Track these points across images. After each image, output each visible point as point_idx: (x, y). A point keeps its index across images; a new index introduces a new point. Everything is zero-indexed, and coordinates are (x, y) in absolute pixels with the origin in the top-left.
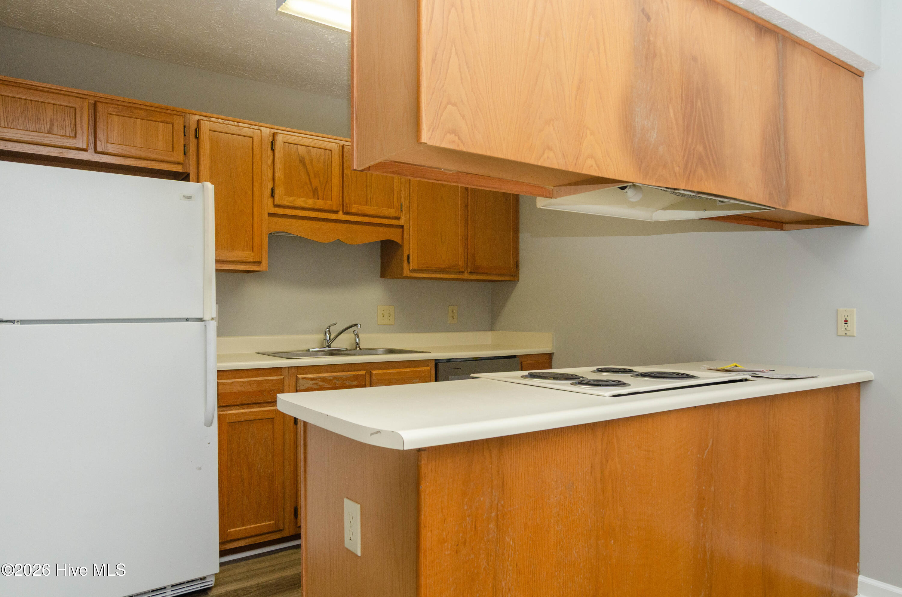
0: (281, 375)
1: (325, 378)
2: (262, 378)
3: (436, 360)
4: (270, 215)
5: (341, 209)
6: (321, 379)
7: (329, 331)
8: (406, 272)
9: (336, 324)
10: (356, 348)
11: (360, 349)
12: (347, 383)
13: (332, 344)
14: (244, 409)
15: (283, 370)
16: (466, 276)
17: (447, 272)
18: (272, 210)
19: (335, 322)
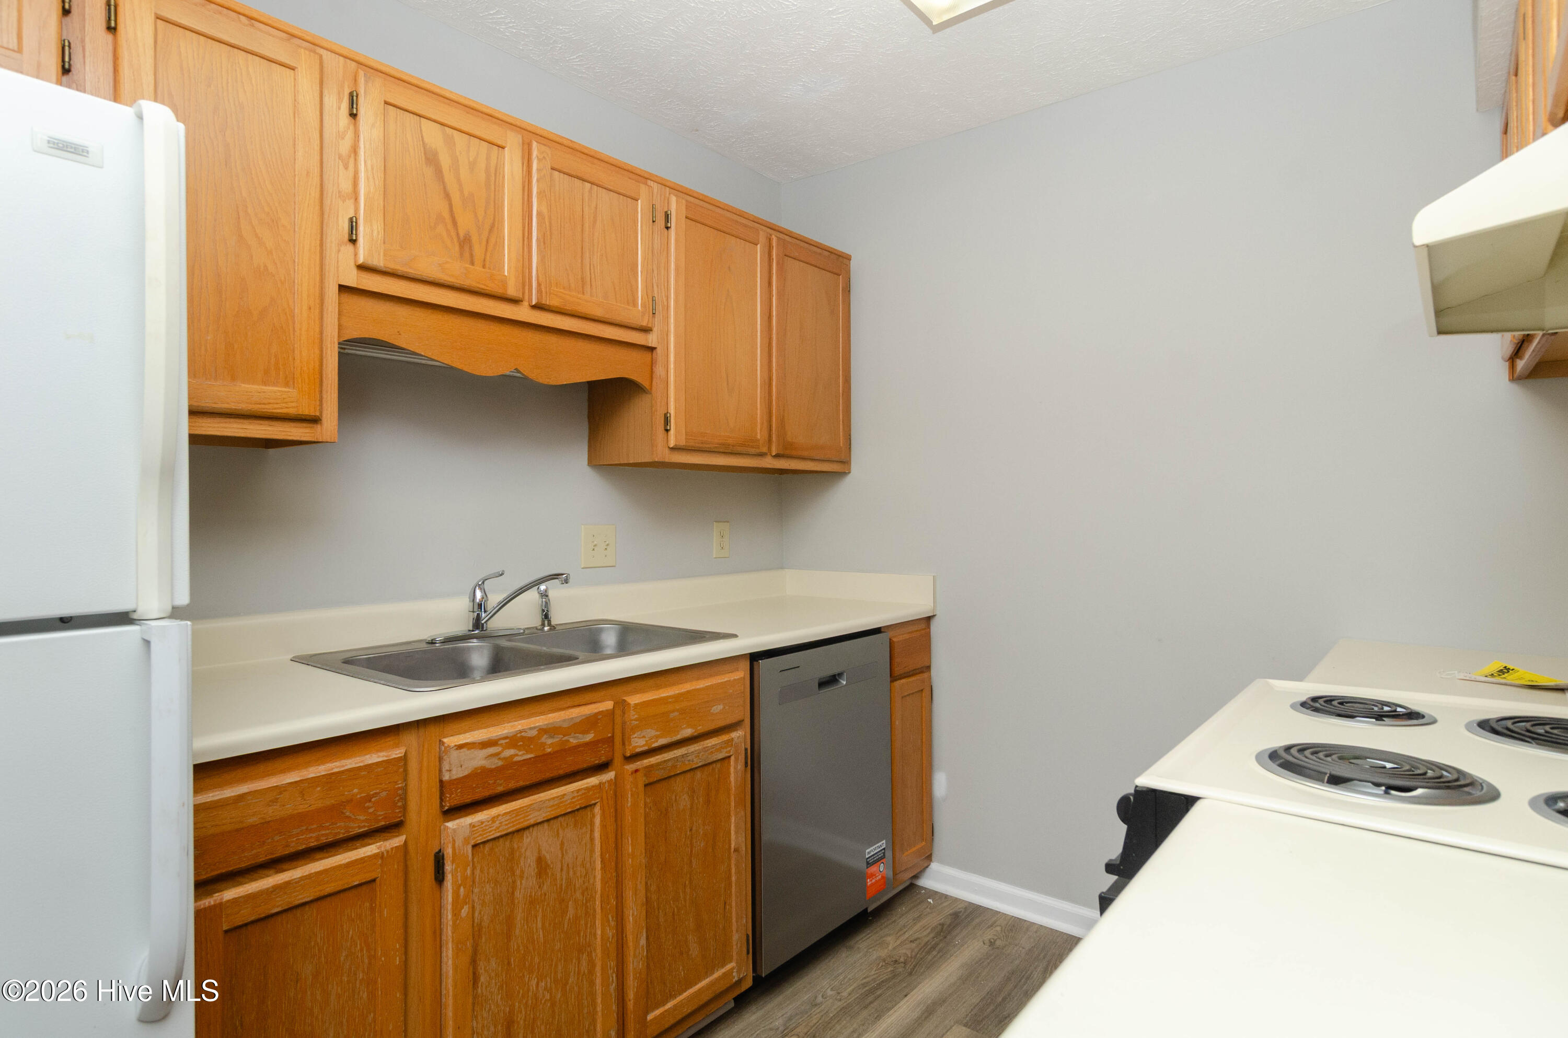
0: (399, 746)
1: (519, 735)
2: (337, 766)
3: (751, 655)
4: (343, 288)
5: (527, 292)
6: (507, 741)
7: (483, 594)
8: (660, 453)
9: (502, 574)
10: (543, 625)
11: (553, 628)
12: (571, 740)
13: (488, 623)
15: (405, 730)
16: (769, 462)
17: (737, 454)
18: (352, 278)
19: (498, 569)
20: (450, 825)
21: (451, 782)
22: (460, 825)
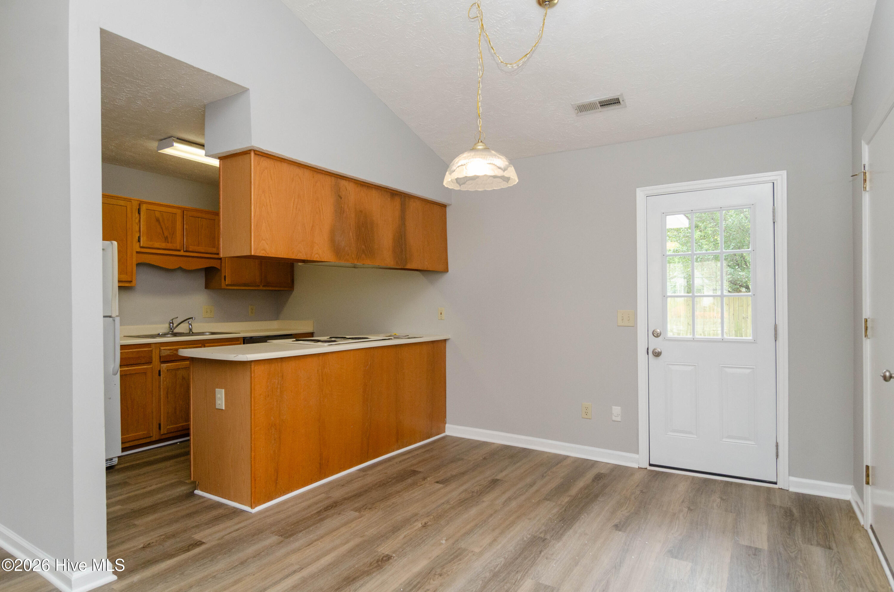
0: (150, 348)
2: (139, 350)
3: (243, 337)
4: (137, 252)
5: (183, 249)
6: (174, 350)
7: (172, 322)
8: (223, 286)
10: (190, 332)
11: (193, 333)
13: (175, 330)
14: (128, 367)
15: (152, 345)
16: (261, 288)
17: (249, 286)
18: (139, 250)
19: (177, 317)
20: (162, 365)
21: (162, 356)
22: (164, 366)
